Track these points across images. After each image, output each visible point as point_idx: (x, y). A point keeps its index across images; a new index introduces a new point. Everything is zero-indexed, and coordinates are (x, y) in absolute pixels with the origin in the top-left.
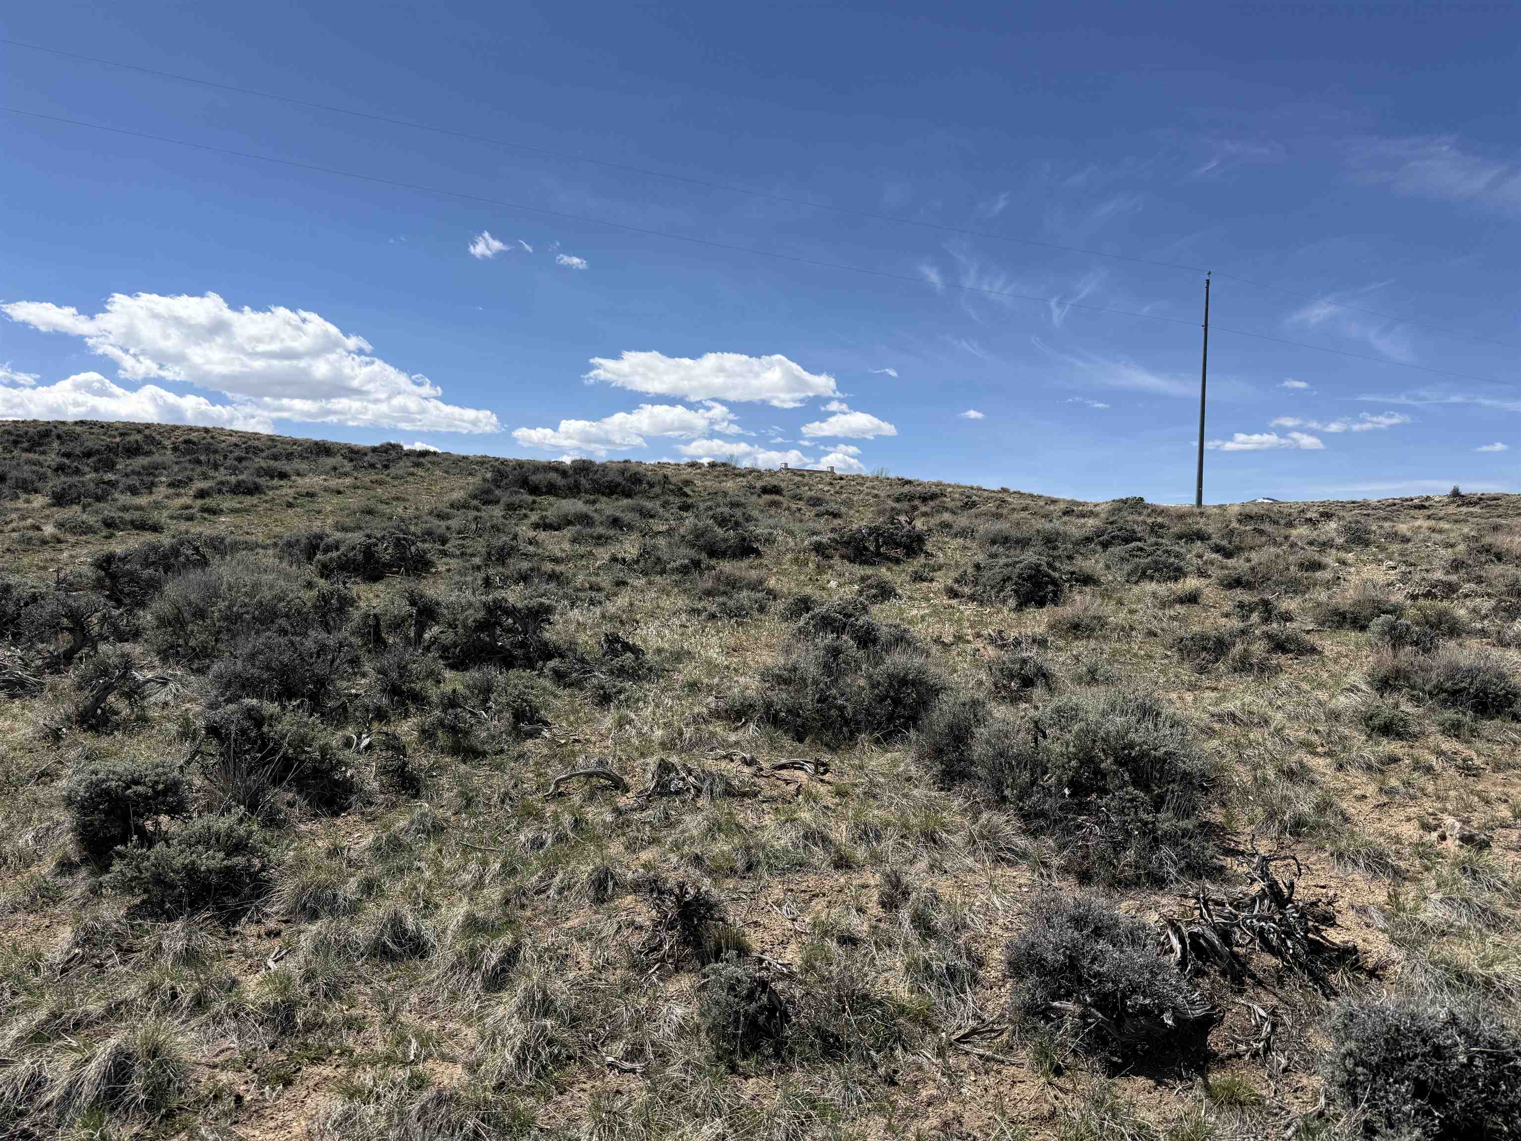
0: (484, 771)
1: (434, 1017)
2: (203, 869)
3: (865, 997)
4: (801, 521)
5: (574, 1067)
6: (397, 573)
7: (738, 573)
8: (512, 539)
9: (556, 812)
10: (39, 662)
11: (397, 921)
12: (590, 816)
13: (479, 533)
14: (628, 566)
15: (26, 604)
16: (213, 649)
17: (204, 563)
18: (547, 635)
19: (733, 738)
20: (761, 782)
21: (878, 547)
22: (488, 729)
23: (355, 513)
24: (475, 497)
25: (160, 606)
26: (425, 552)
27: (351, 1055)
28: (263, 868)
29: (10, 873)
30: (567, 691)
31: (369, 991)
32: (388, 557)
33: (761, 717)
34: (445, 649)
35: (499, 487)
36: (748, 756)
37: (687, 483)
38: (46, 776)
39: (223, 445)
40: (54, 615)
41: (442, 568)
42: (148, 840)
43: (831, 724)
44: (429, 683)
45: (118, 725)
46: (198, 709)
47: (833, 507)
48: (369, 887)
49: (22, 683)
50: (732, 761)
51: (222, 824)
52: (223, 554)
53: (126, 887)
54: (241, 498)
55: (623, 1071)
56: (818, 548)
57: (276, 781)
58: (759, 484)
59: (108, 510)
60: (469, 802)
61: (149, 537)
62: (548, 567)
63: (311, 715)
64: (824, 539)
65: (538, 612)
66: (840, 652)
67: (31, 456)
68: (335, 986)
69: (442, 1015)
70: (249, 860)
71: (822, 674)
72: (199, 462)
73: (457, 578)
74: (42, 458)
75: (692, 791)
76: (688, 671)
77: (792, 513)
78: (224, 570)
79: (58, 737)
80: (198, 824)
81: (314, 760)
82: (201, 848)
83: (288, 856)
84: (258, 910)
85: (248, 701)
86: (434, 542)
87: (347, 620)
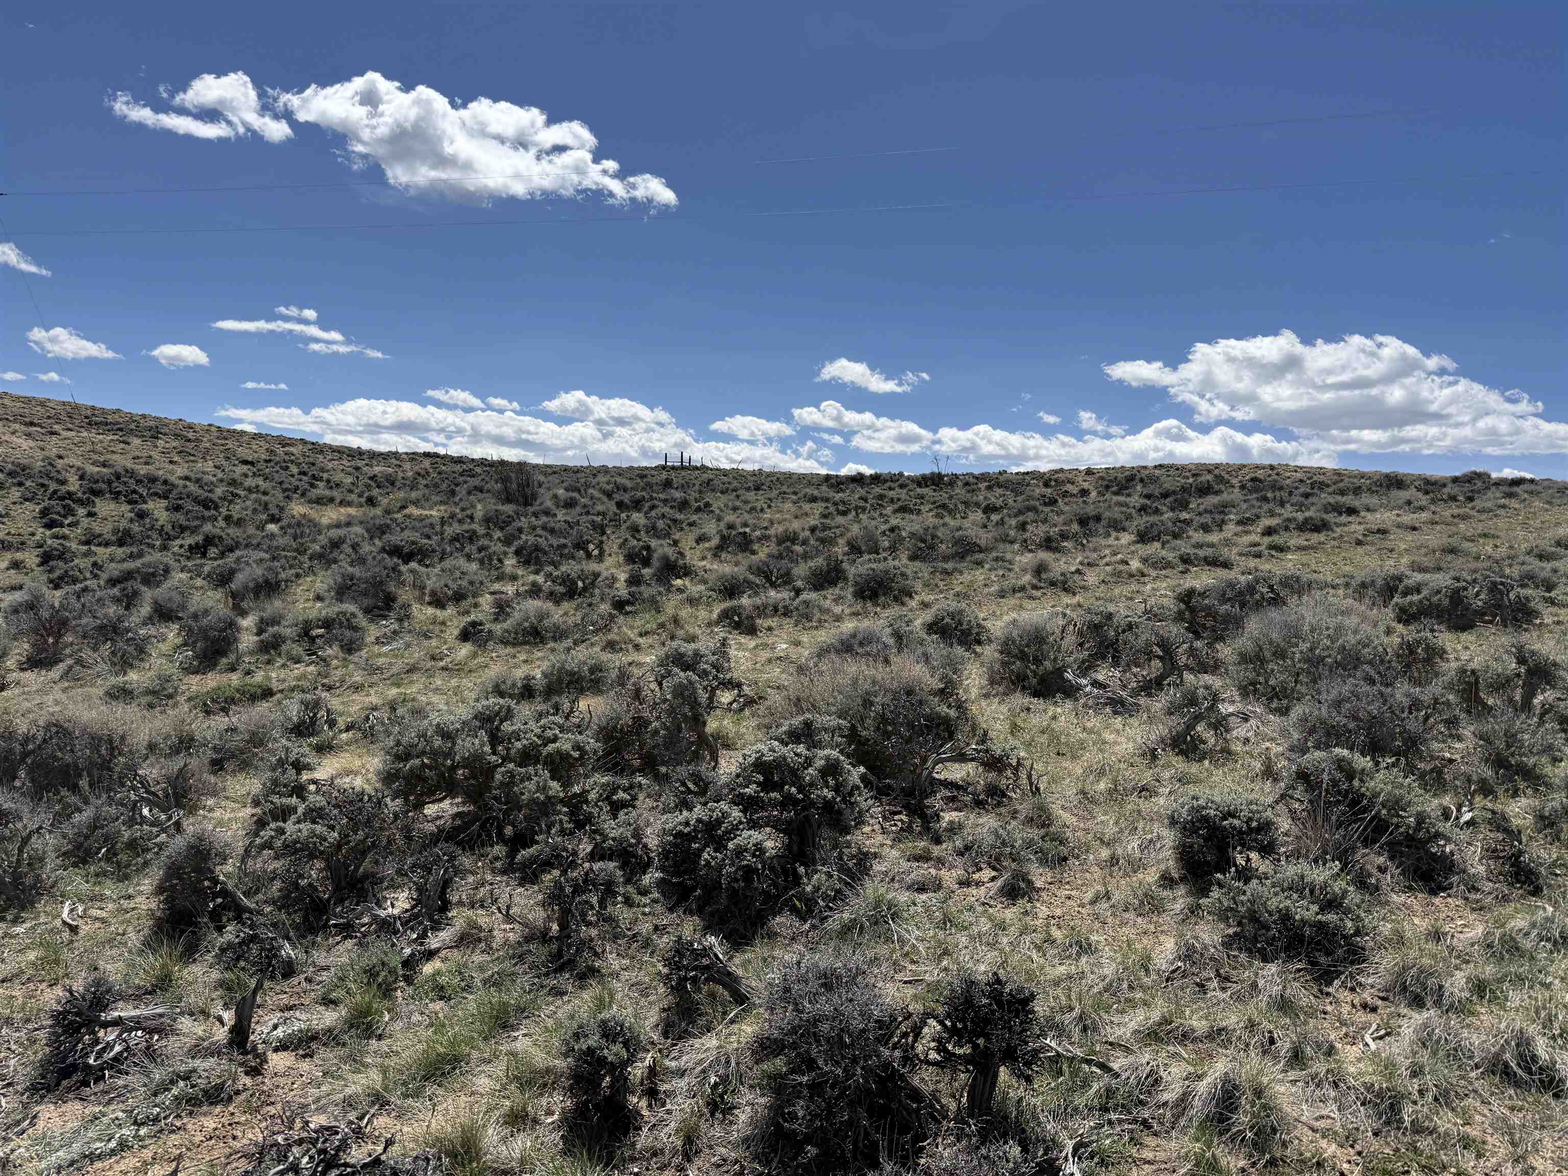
2: (1297, 917)
6: (1491, 622)
10: (1134, 685)
11: (1523, 1042)
15: (1124, 631)
16: (1293, 690)
17: (1277, 601)
23: (1434, 551)
25: (1243, 642)
26: (1527, 598)
28: (1358, 933)
29: (1121, 874)
31: (1486, 1112)
32: (1480, 603)
38: (1146, 791)
39: (1288, 481)
40: (1148, 644)
41: (1548, 620)
42: (1245, 875)
44: (1545, 760)
45: (1205, 753)
46: (1280, 749)
48: (1480, 988)
49: (1122, 702)
51: (1319, 875)
52: (1300, 594)
53: (1223, 915)
54: (1308, 535)
57: (1367, 842)
59: (1183, 546)
61: (1221, 573)
63: (1406, 777)
67: (1121, 499)
68: (1447, 1091)
70: (1342, 920)
72: (1265, 499)
74: (1128, 500)
78: (1303, 610)
79: (1154, 757)
80: (1291, 871)
81: (1409, 827)
82: (1295, 896)
83: (1386, 928)
84: (1352, 977)
85: (1337, 750)
86: (1537, 587)
87: (1437, 675)
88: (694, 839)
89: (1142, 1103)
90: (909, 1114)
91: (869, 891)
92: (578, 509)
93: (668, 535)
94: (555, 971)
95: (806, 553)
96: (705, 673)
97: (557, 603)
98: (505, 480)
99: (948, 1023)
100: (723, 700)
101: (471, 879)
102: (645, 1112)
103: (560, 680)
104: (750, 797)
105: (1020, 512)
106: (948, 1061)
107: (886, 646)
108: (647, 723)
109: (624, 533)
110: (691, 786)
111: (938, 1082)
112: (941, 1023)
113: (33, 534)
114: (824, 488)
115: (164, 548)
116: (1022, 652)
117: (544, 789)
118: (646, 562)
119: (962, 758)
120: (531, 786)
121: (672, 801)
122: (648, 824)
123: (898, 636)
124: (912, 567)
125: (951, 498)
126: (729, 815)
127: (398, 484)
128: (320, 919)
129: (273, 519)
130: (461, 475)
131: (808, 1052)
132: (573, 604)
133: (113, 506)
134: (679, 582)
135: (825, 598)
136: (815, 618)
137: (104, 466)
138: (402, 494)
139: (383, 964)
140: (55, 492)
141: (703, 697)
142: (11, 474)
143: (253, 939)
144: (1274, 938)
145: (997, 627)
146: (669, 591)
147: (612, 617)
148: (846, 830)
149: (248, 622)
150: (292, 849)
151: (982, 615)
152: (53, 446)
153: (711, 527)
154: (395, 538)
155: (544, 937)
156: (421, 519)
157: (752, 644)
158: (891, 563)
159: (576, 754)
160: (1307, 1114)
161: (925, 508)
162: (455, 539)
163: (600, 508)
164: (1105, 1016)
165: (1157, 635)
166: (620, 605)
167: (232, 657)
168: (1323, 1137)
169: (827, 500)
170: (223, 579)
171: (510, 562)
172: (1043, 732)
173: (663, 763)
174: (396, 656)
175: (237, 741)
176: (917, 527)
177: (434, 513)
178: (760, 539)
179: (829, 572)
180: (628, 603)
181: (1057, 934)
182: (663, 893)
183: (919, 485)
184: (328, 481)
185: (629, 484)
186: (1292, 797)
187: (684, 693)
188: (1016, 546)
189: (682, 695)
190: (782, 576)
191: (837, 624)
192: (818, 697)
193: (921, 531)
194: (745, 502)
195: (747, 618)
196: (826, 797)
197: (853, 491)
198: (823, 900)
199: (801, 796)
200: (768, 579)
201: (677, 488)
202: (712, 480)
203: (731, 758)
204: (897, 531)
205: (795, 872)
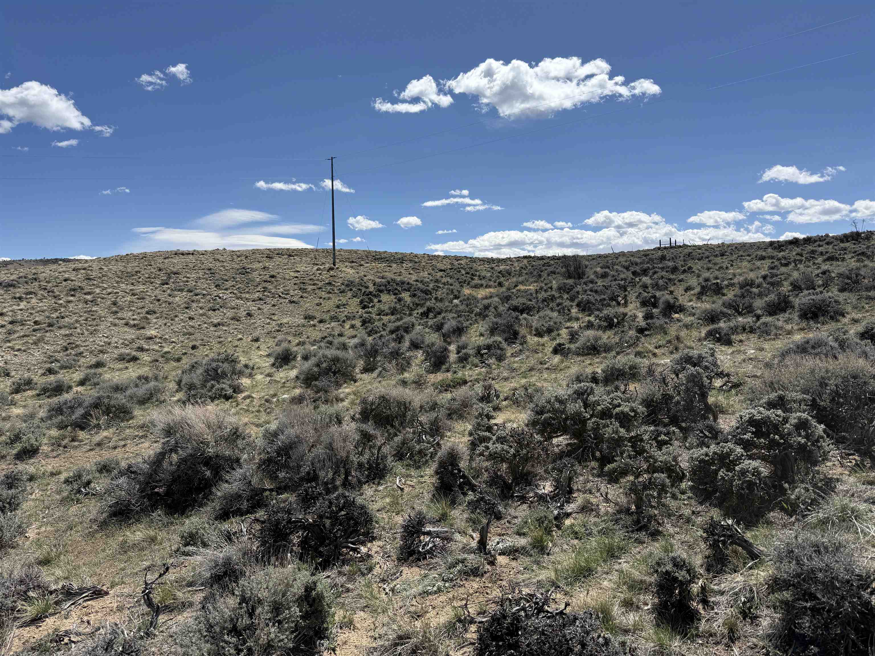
88: (713, 464)
91: (837, 501)
92: (610, 278)
93: (666, 288)
94: (637, 530)
95: (761, 292)
96: (707, 368)
97: (604, 331)
98: (567, 266)
100: (716, 384)
101: (581, 478)
102: (702, 612)
103: (612, 374)
104: (747, 440)
107: (832, 348)
108: (671, 397)
109: (638, 289)
110: (707, 434)
113: (358, 312)
114: (769, 250)
115: (410, 315)
117: (617, 432)
118: (655, 305)
120: (609, 430)
121: (695, 441)
123: (840, 342)
124: (842, 297)
125: (868, 247)
126: (735, 451)
127: (512, 274)
128: (509, 493)
129: (456, 297)
130: (543, 266)
131: (809, 589)
132: (613, 332)
133: (388, 296)
134: (677, 316)
135: (778, 320)
136: (773, 333)
137: (383, 278)
138: (514, 279)
139: (545, 517)
140: (365, 292)
141: (706, 382)
142: (347, 285)
143: (482, 499)
146: (671, 321)
147: (638, 339)
148: (815, 463)
149: (452, 348)
150: (493, 457)
152: (362, 271)
153: (693, 281)
154: (515, 302)
155: (628, 511)
156: (526, 291)
157: (730, 351)
158: (826, 295)
159: (632, 414)
161: (848, 257)
162: (544, 300)
163: (622, 276)
166: (641, 331)
167: (448, 364)
169: (772, 258)
170: (439, 328)
171: (574, 311)
173: (683, 421)
174: (522, 363)
175: (456, 405)
176: (843, 269)
177: (531, 287)
178: (727, 286)
179: (779, 304)
180: (646, 329)
182: (694, 494)
183: (842, 241)
184: (479, 276)
185: (638, 260)
187: (694, 379)
189: (694, 381)
190: (746, 308)
191: (789, 336)
192: (786, 381)
193: (847, 272)
194: (715, 264)
195: (725, 335)
196: (800, 442)
197: (791, 250)
198: (803, 504)
199: (782, 441)
200: (737, 311)
201: (669, 260)
202: (691, 253)
203: (726, 419)
204: (828, 273)
205: (781, 486)
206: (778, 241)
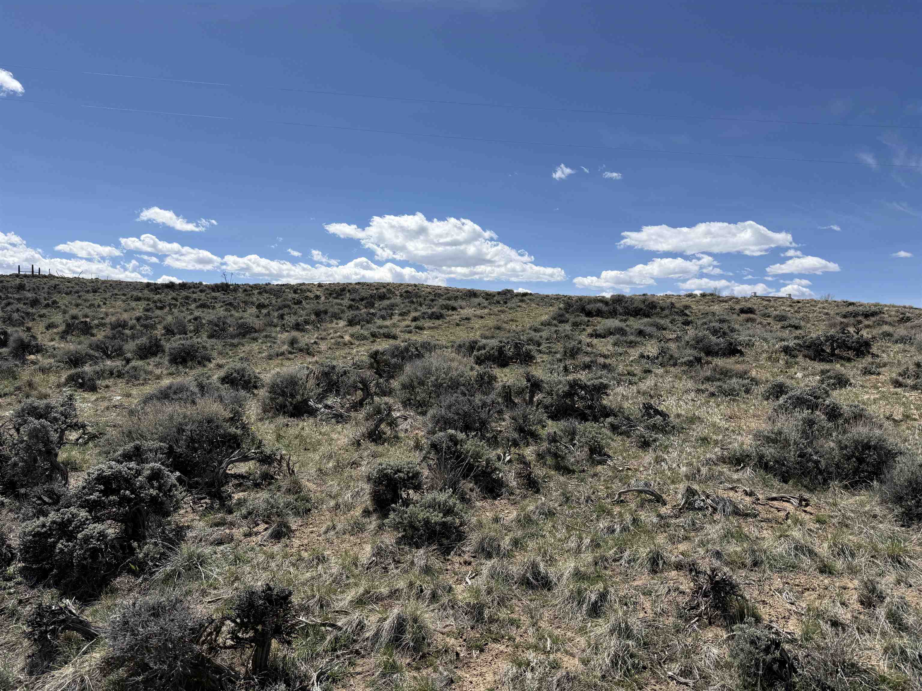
0: (574, 482)
1: (559, 627)
2: (433, 521)
3: (853, 665)
4: (771, 332)
5: (647, 674)
6: (516, 362)
7: (728, 366)
8: (578, 344)
9: (620, 512)
10: (348, 405)
11: (534, 566)
12: (643, 518)
13: (558, 340)
14: (651, 360)
15: (342, 376)
16: (428, 402)
17: (419, 356)
18: (605, 402)
19: (735, 476)
20: (759, 508)
21: (833, 349)
22: (575, 457)
23: (491, 329)
24: (554, 319)
25: (403, 378)
26: (530, 350)
27: (514, 641)
28: (461, 525)
29: (341, 513)
30: (620, 438)
31: (520, 605)
32: (511, 353)
33: (755, 464)
34: (546, 407)
35: (568, 312)
36: (748, 490)
37: (687, 307)
38: (354, 464)
39: (423, 293)
40: (355, 382)
41: (539, 360)
42: (407, 503)
43: (809, 473)
44: (539, 427)
45: (386, 440)
46: (423, 433)
47: (795, 322)
48: (516, 543)
49: (341, 416)
50: (736, 492)
51: (442, 497)
52: (430, 351)
53: (396, 527)
54: (433, 321)
55: (679, 683)
56: (786, 350)
57: (465, 477)
58: (738, 307)
59: (373, 328)
60: (568, 499)
61: (392, 342)
62: (601, 360)
63: (481, 441)
64: (791, 344)
65: (600, 387)
66: (814, 423)
67: (337, 301)
68: (503, 598)
69: (563, 627)
70: (454, 519)
71: (800, 438)
72: (413, 302)
73: (549, 366)
74: (342, 302)
75: (710, 508)
76: (698, 430)
77: (764, 326)
78: (432, 360)
79: (359, 444)
80: (429, 497)
81: (483, 467)
82: (431, 510)
83: (474, 520)
84: (459, 548)
85: (450, 431)
86: (534, 345)
87: (493, 389)
88: (50, 536)
89: (355, 641)
90: (214, 682)
91: (185, 550)
93: (22, 324)
95: (133, 335)
96: (56, 419)
99: (238, 620)
100: (71, 438)
104: (94, 501)
105: (280, 308)
106: (239, 644)
107: (193, 393)
110: (46, 499)
111: (233, 658)
112: (234, 621)
114: (146, 291)
116: (283, 391)
118: (4, 344)
119: (245, 459)
121: (30, 511)
122: (11, 530)
123: (201, 387)
124: (210, 343)
125: (235, 299)
126: (77, 515)
131: (142, 660)
134: (32, 357)
135: (149, 364)
136: (141, 378)
141: (54, 436)
144: (422, 535)
145: (267, 377)
146: (23, 363)
148: (167, 514)
151: (258, 371)
153: (58, 318)
157: (94, 398)
158: (195, 340)
160: (439, 626)
161: (217, 305)
164: (334, 597)
165: (359, 376)
168: (448, 636)
169: (148, 299)
172: (296, 438)
173: (22, 486)
176: (213, 317)
178: (97, 326)
179: (151, 347)
181: (305, 555)
182: (25, 577)
183: (214, 290)
186: (429, 458)
187: (37, 434)
188: (278, 329)
189: (37, 436)
190: (116, 351)
191: (158, 381)
192: (145, 430)
193: (216, 320)
194: (85, 300)
195: (89, 380)
196: (152, 494)
197: (167, 294)
198: (152, 561)
199: (133, 496)
200: (105, 353)
201: (29, 290)
202: (58, 285)
203: (78, 477)
204: (199, 320)
205: (130, 547)
206: (155, 284)
